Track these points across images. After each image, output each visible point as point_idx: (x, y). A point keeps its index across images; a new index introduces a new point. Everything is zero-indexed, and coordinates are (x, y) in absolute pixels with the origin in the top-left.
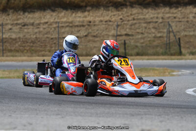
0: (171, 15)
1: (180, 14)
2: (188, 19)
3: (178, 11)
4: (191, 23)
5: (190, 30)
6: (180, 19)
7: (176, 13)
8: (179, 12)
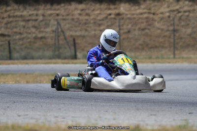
0: (52, 12)
1: (63, 11)
2: (73, 17)
6: (63, 16)
7: (58, 9)
8: (62, 8)
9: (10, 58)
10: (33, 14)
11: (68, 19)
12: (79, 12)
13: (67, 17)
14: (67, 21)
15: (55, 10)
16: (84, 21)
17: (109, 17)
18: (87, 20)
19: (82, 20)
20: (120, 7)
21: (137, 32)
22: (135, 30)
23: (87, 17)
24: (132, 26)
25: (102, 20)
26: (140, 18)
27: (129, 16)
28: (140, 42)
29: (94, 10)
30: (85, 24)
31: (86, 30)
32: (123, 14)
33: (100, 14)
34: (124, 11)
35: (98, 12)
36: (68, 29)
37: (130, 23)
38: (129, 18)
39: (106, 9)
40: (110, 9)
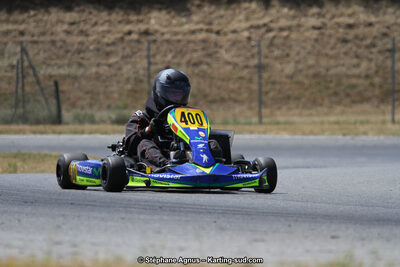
0: (10, 27)
1: (33, 24)
2: (53, 38)
3: (29, 17)
4: (61, 47)
5: (58, 62)
6: (33, 36)
7: (23, 22)
8: (31, 20)
11: (42, 42)
12: (65, 27)
13: (42, 39)
14: (41, 46)
15: (16, 22)
16: (76, 47)
17: (127, 38)
18: (81, 43)
19: (73, 44)
20: (150, 18)
22: (179, 64)
23: (81, 38)
24: (174, 57)
25: (113, 44)
26: (189, 42)
27: (167, 36)
29: (96, 24)
30: (79, 52)
31: (80, 65)
32: (156, 31)
33: (109, 32)
34: (157, 27)
35: (105, 28)
36: (44, 63)
37: (171, 51)
38: (168, 41)
39: (120, 22)
40: (129, 22)
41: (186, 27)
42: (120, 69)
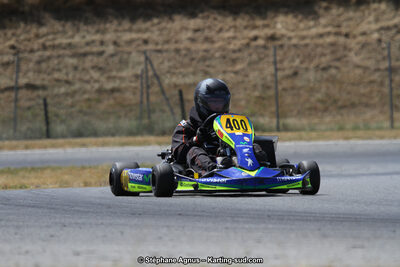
0: (134, 36)
1: (157, 33)
2: (178, 46)
3: (153, 25)
4: (186, 55)
6: (157, 44)
8: (155, 28)
9: (48, 135)
10: (93, 42)
11: (167, 51)
12: (190, 34)
13: (166, 47)
14: (165, 54)
15: (139, 31)
16: (201, 54)
17: (254, 44)
18: (206, 51)
19: (197, 52)
20: (276, 23)
21: (311, 75)
22: (307, 69)
23: (206, 46)
24: (302, 62)
25: (240, 50)
26: (317, 46)
27: (294, 41)
28: (319, 96)
29: (221, 30)
30: (204, 59)
31: (206, 73)
32: (283, 36)
33: (234, 38)
34: (284, 31)
35: (230, 34)
36: (168, 72)
37: (298, 56)
38: (295, 46)
39: (246, 27)
40: (255, 27)
41: (314, 31)
42: (247, 76)
